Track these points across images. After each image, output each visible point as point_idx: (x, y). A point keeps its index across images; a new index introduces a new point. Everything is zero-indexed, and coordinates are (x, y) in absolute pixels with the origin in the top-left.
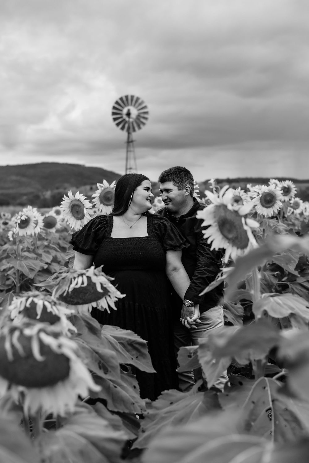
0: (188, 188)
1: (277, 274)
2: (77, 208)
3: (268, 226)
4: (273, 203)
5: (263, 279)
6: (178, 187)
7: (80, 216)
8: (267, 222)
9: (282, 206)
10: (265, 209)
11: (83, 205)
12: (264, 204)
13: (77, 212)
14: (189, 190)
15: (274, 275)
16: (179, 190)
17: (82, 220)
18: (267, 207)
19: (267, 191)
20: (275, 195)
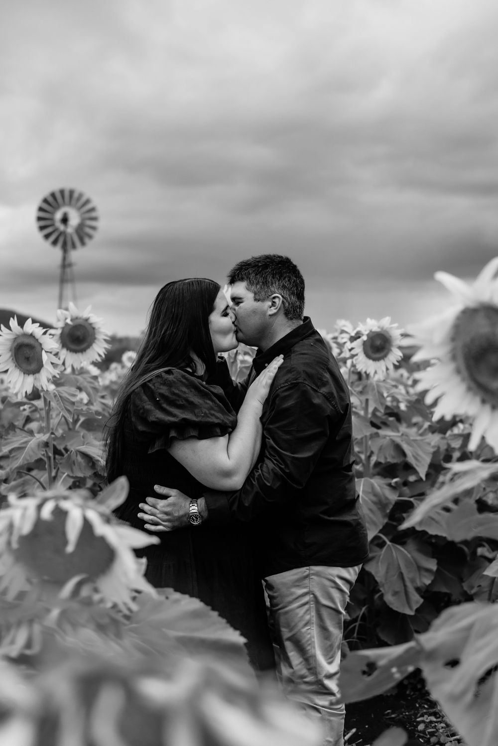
0: (276, 300)
1: (396, 483)
2: (28, 351)
3: (377, 393)
4: (386, 351)
5: (370, 493)
6: (255, 294)
7: (33, 366)
8: (376, 387)
9: (401, 357)
10: (371, 362)
11: (41, 344)
12: (370, 353)
13: (28, 359)
14: (277, 303)
15: (390, 485)
16: (256, 300)
17: (37, 375)
18: (375, 359)
19: (376, 329)
20: (390, 336)
